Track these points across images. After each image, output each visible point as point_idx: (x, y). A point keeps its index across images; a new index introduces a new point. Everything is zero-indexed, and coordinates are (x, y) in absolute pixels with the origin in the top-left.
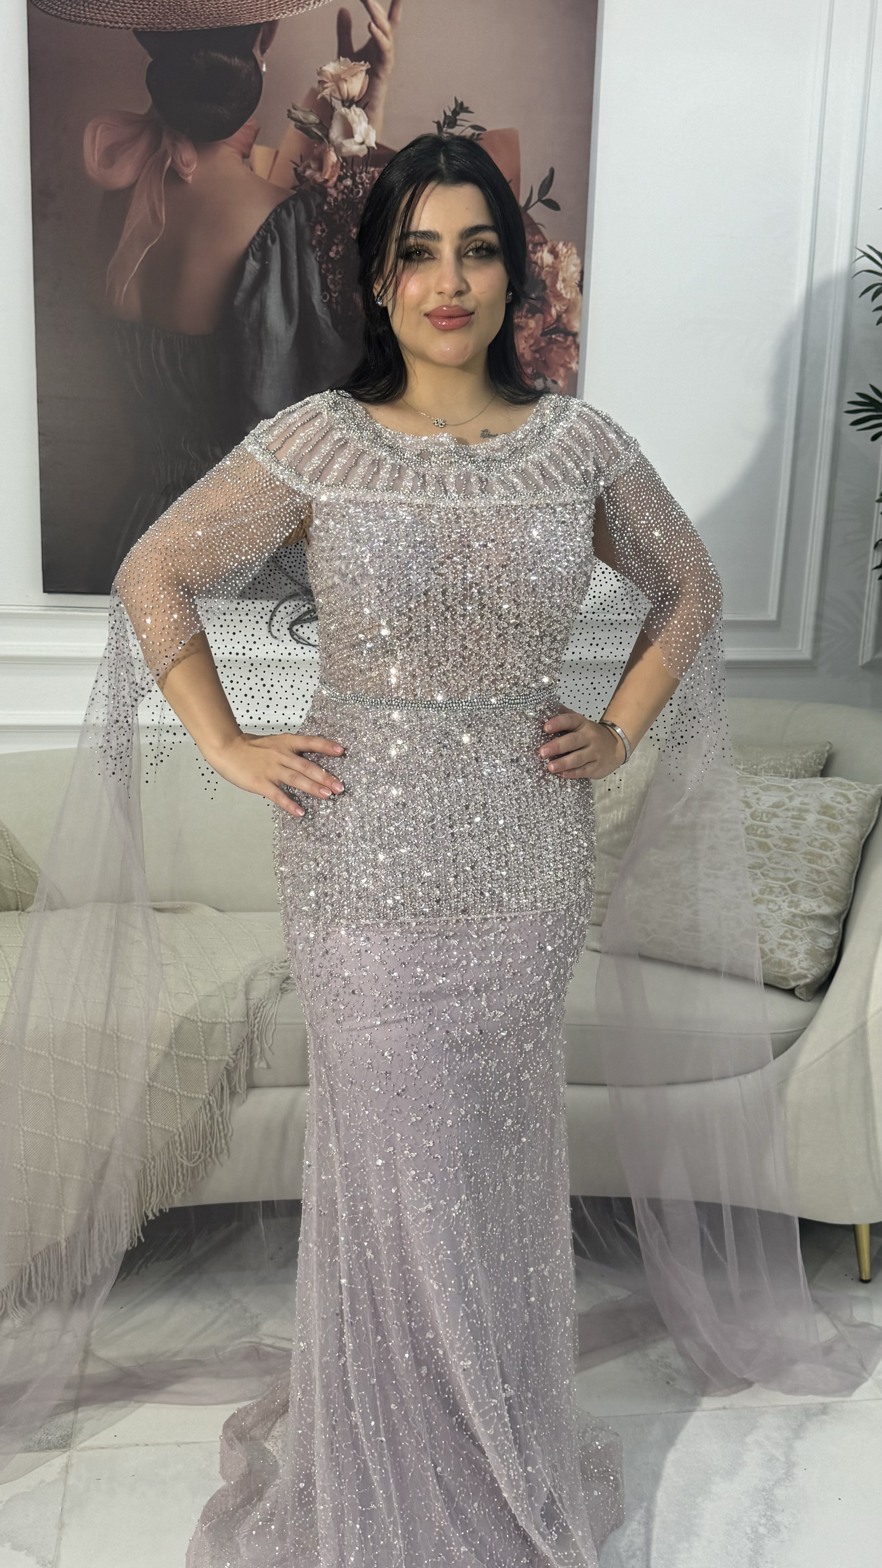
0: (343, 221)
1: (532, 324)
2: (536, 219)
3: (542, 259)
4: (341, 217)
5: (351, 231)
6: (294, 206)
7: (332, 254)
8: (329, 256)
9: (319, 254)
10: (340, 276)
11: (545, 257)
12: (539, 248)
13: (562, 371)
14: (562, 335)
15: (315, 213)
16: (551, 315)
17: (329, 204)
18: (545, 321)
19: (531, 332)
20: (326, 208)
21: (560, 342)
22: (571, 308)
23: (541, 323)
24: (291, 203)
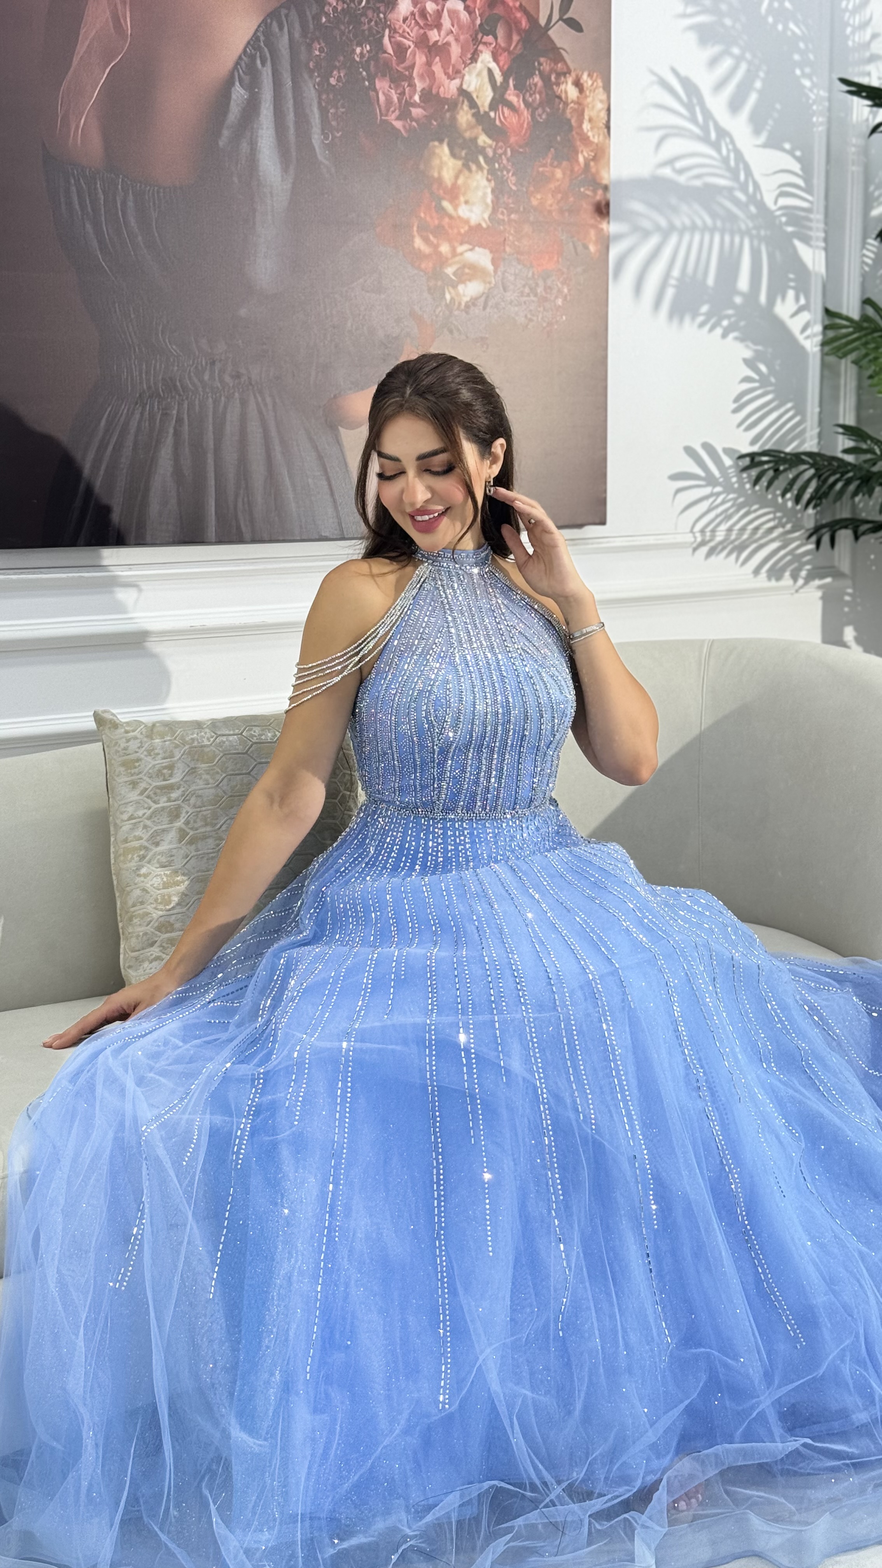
0: (344, 38)
1: (559, 174)
2: (559, 43)
3: (566, 92)
4: (342, 33)
5: (354, 51)
6: (287, 16)
7: (333, 81)
8: (329, 84)
9: (318, 80)
10: (343, 110)
11: (572, 92)
12: (563, 79)
13: (592, 233)
14: (591, 188)
15: (311, 26)
16: (579, 164)
17: (327, 15)
18: (572, 171)
19: (557, 184)
20: (324, 20)
21: (588, 196)
22: (600, 154)
23: (568, 172)
24: (284, 12)
